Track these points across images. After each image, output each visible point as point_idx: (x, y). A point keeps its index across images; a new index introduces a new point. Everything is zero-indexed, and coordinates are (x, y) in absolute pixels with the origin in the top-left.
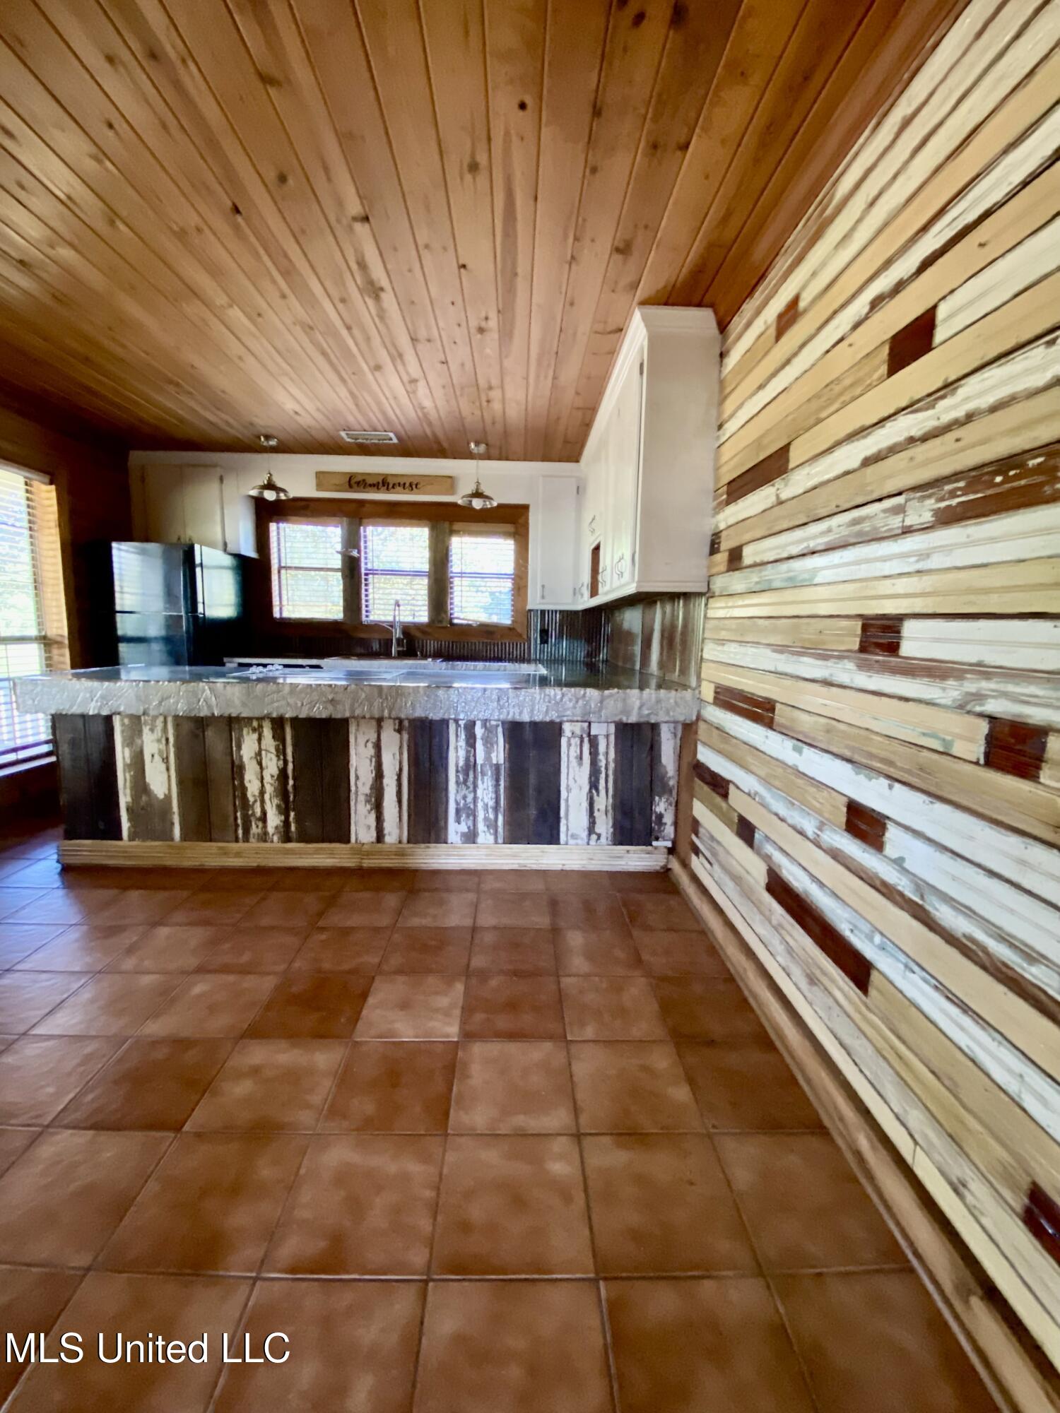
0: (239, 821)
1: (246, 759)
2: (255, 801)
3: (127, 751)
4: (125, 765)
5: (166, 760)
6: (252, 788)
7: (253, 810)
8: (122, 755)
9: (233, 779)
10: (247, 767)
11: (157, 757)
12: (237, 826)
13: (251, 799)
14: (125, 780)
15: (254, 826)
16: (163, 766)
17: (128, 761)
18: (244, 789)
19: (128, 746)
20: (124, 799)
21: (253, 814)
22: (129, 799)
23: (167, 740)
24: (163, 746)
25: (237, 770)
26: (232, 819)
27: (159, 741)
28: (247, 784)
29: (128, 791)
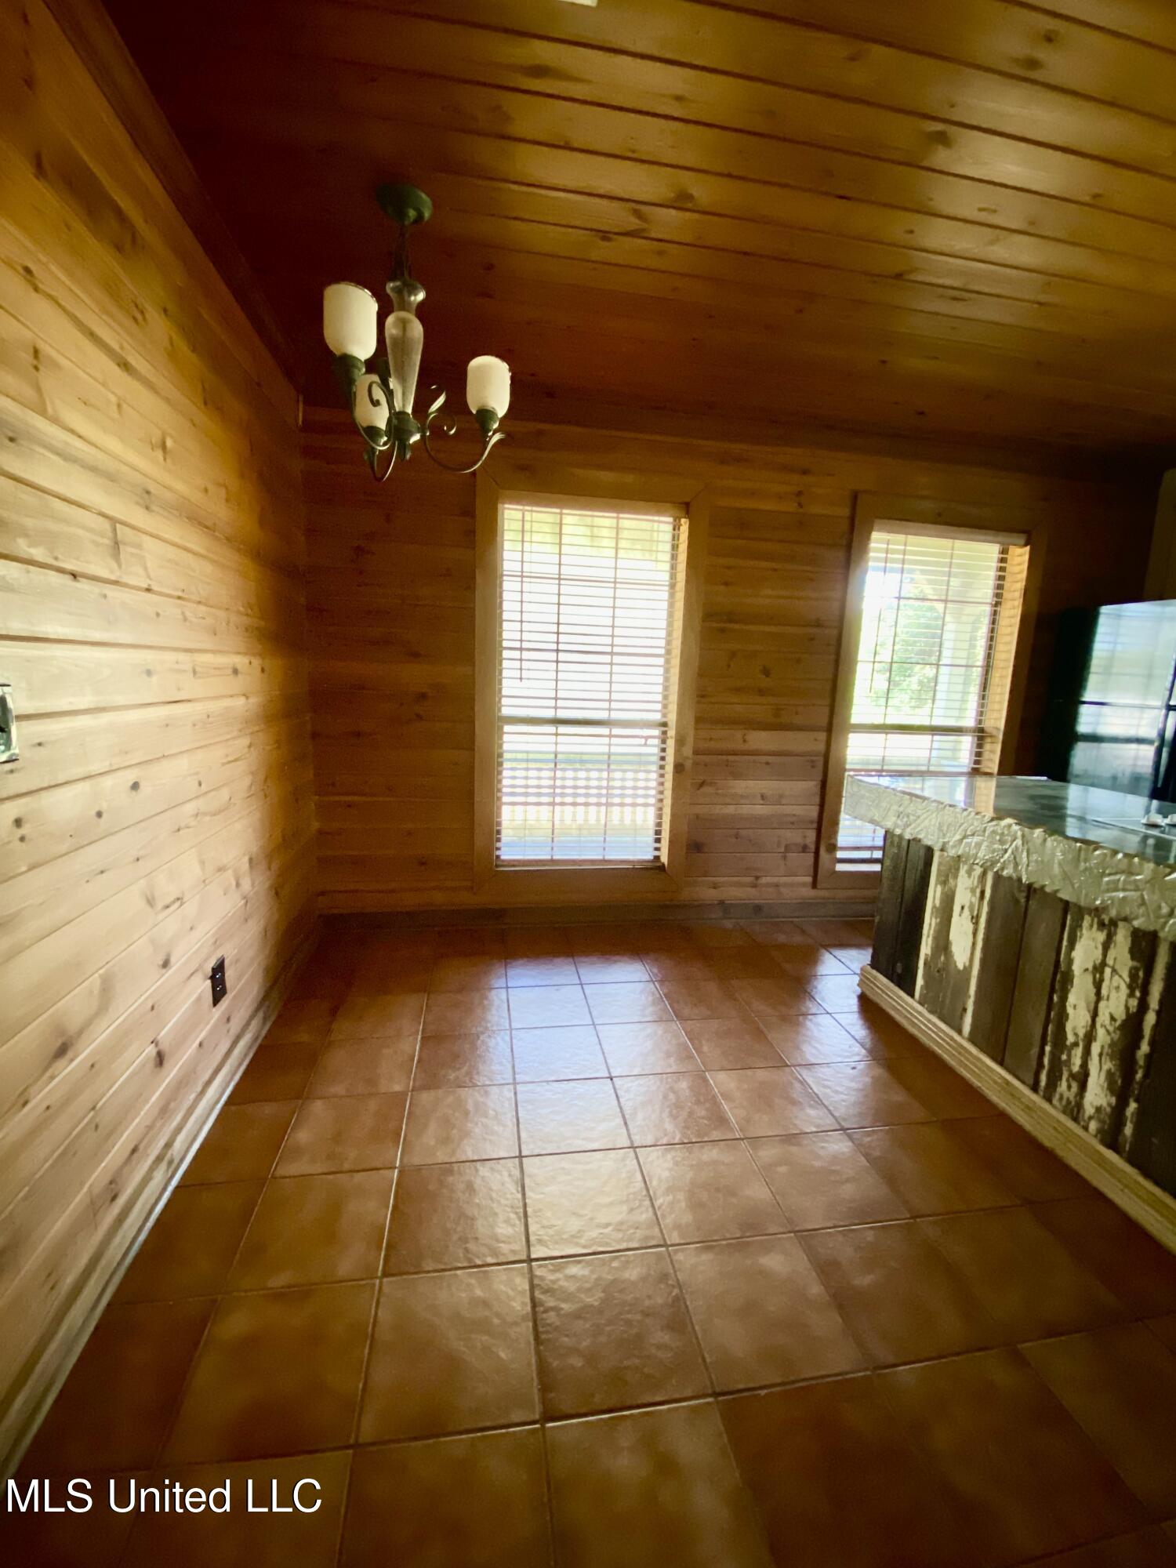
0: (1046, 1061)
1: (1077, 968)
2: (1076, 1044)
3: (939, 889)
4: (934, 907)
5: (975, 920)
6: (1077, 1020)
7: (1069, 1056)
8: (934, 895)
9: (1052, 991)
10: (1076, 981)
11: (966, 910)
12: (1040, 1065)
13: (1071, 1039)
14: (930, 925)
15: (1064, 1084)
16: (971, 927)
17: (938, 903)
18: (1063, 1016)
19: (941, 884)
20: (926, 949)
21: (1068, 1062)
22: (929, 952)
23: (983, 893)
24: (975, 900)
25: (1060, 979)
26: (1035, 1051)
27: (973, 891)
28: (1070, 1010)
29: (930, 939)
